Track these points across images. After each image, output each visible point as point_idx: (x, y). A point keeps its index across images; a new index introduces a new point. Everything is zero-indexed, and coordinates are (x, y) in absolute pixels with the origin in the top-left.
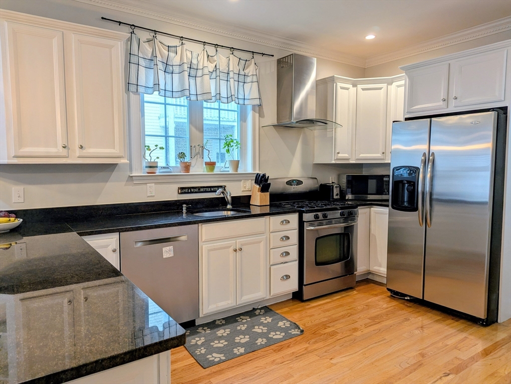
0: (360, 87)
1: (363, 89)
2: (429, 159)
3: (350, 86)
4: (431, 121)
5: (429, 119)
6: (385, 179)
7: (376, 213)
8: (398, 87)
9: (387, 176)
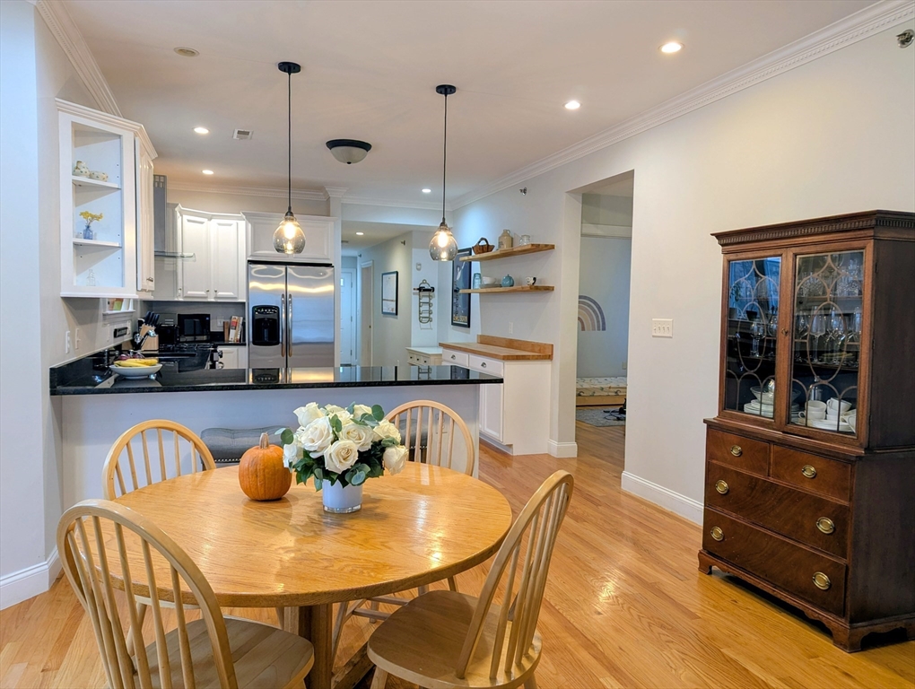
0: (185, 217)
2: (287, 300)
4: (286, 268)
5: (284, 266)
6: (207, 319)
8: (219, 224)
9: (209, 316)
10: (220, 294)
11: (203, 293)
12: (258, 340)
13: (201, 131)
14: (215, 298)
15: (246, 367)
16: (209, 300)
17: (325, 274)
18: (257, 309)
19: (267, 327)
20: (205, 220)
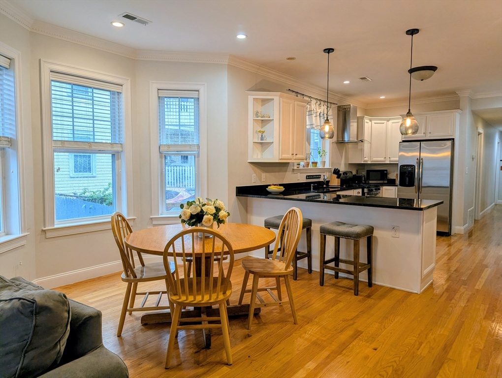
0: (373, 122)
1: (375, 123)
2: (420, 161)
3: (369, 121)
4: (420, 143)
5: (419, 142)
6: (385, 172)
7: (386, 190)
8: (393, 123)
9: (386, 170)
10: (392, 159)
11: (383, 159)
12: (403, 183)
13: (347, 82)
14: (390, 161)
15: (396, 197)
16: (386, 162)
17: (445, 145)
18: (402, 166)
19: (408, 176)
20: (385, 122)
